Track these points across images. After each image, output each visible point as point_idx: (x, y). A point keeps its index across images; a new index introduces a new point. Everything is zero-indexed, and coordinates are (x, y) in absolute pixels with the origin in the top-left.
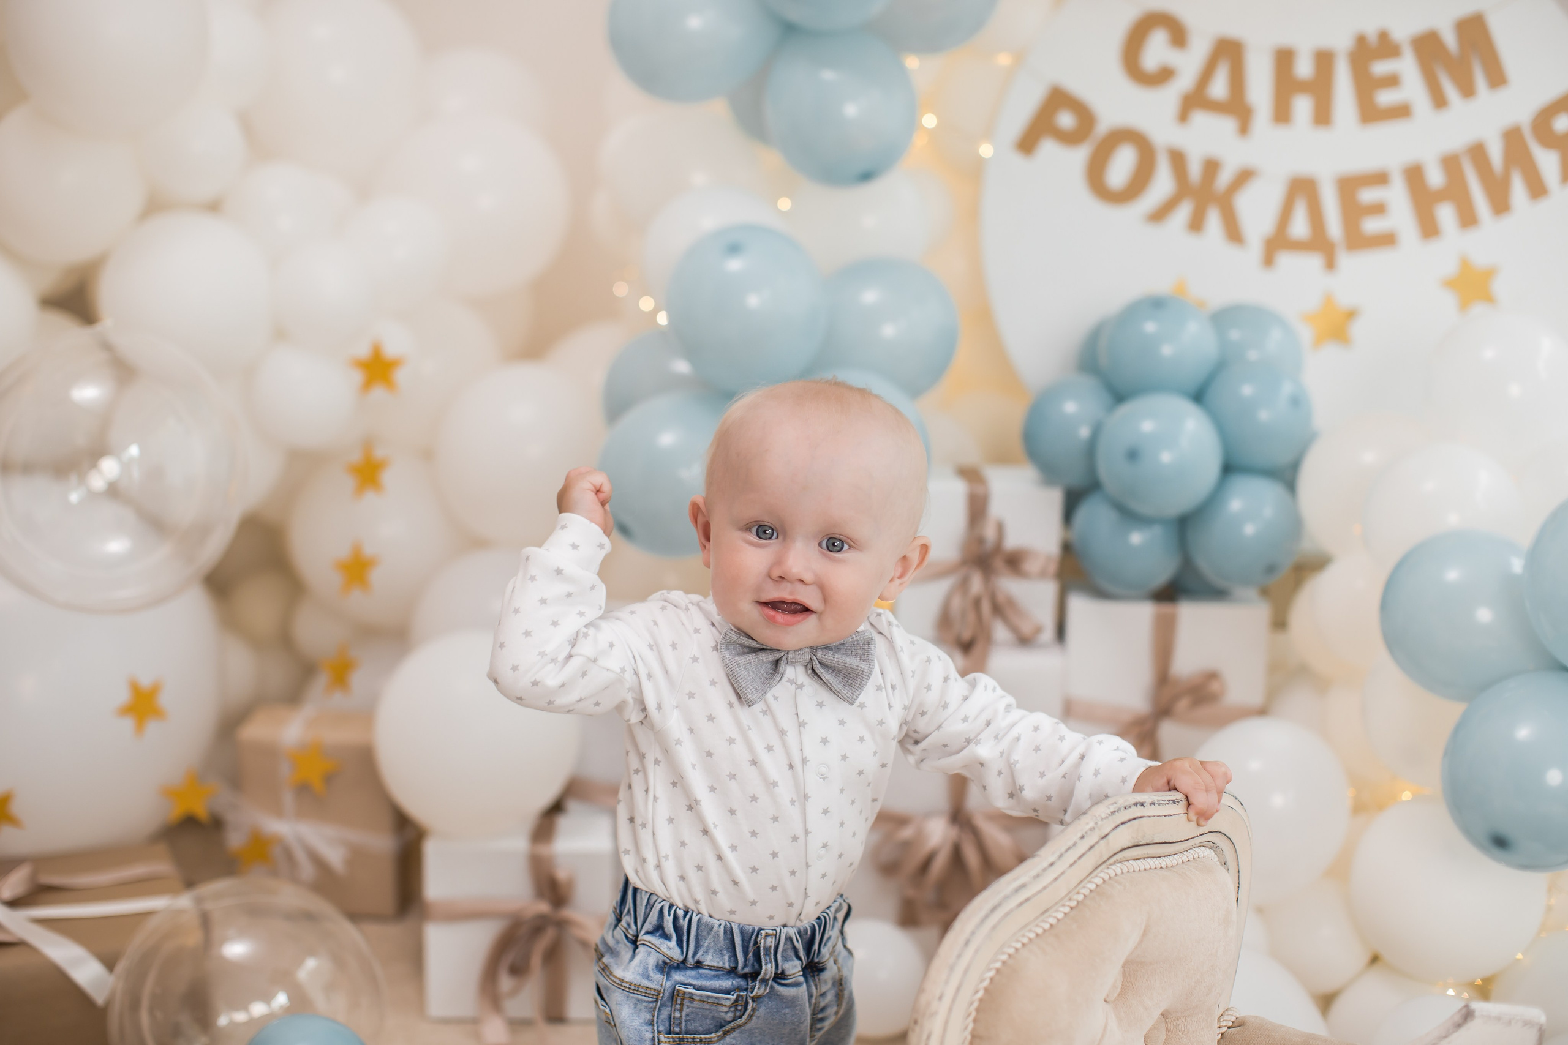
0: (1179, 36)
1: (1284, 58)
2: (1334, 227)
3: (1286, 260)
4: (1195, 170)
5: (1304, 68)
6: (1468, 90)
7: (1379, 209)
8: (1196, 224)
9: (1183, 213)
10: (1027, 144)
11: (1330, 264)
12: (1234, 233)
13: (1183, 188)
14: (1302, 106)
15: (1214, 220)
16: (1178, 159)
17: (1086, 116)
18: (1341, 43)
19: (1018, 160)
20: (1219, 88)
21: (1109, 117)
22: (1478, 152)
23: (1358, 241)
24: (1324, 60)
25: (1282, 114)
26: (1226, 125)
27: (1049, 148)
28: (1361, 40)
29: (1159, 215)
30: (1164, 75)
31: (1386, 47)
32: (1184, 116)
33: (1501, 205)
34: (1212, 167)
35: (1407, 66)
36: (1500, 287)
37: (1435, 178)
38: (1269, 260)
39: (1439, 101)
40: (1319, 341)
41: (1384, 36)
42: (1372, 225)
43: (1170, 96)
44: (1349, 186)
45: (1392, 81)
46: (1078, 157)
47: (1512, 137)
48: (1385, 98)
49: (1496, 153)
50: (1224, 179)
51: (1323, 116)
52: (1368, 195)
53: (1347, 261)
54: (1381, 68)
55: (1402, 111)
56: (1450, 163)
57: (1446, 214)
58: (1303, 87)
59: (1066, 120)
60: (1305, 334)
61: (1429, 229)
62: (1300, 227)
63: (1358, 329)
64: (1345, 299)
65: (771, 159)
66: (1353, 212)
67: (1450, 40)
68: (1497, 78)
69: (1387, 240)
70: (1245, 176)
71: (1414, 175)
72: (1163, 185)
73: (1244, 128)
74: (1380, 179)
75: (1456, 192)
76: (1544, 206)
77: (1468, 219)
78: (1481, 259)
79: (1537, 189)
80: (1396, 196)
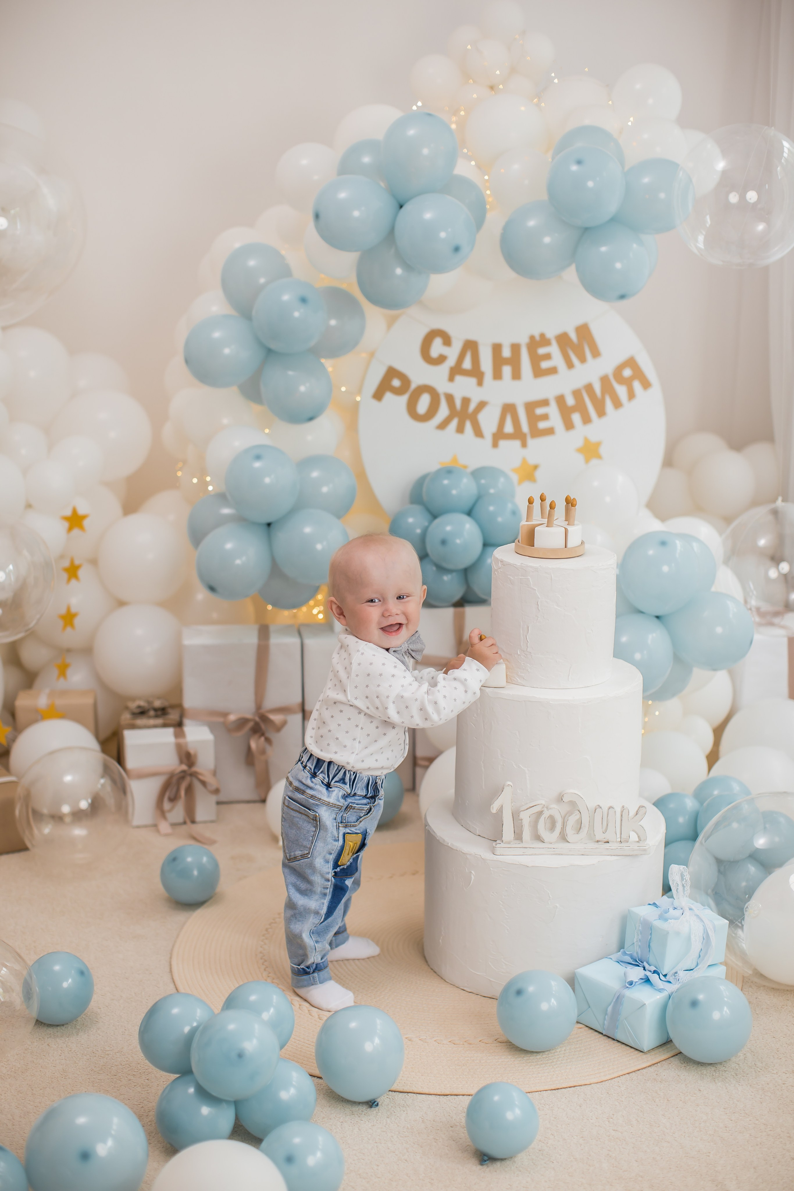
0: (447, 341)
1: (497, 348)
2: (525, 427)
3: (503, 444)
4: (458, 403)
5: (506, 353)
6: (583, 360)
7: (545, 417)
8: (460, 429)
9: (454, 423)
10: (378, 395)
11: (524, 445)
12: (478, 433)
13: (453, 412)
14: (507, 370)
15: (468, 426)
16: (450, 398)
17: (405, 381)
18: (523, 340)
19: (375, 402)
20: (467, 364)
21: (416, 381)
22: (589, 388)
23: (537, 433)
24: (515, 348)
25: (497, 375)
26: (473, 381)
27: (389, 396)
28: (532, 338)
29: (442, 426)
30: (442, 359)
31: (544, 341)
32: (451, 379)
33: (601, 412)
34: (466, 401)
35: (554, 349)
36: (602, 450)
37: (570, 401)
38: (495, 445)
39: (570, 365)
40: (520, 482)
41: (542, 335)
42: (542, 425)
43: (444, 369)
44: (530, 407)
45: (548, 357)
46: (403, 399)
47: (604, 380)
48: (545, 365)
49: (597, 388)
50: (472, 407)
51: (516, 375)
52: (539, 411)
53: (532, 442)
54: (542, 351)
55: (553, 371)
56: (577, 394)
57: (576, 418)
58: (507, 361)
59: (396, 383)
60: (515, 478)
61: (569, 425)
62: (509, 428)
63: (538, 474)
64: (532, 461)
65: (257, 408)
66: (533, 419)
67: (573, 336)
68: (596, 353)
69: (550, 431)
70: (482, 405)
71: (560, 400)
72: (443, 411)
73: (480, 383)
74: (545, 403)
75: (580, 407)
76: (621, 411)
77: (586, 420)
78: (593, 439)
79: (618, 404)
80: (553, 410)
